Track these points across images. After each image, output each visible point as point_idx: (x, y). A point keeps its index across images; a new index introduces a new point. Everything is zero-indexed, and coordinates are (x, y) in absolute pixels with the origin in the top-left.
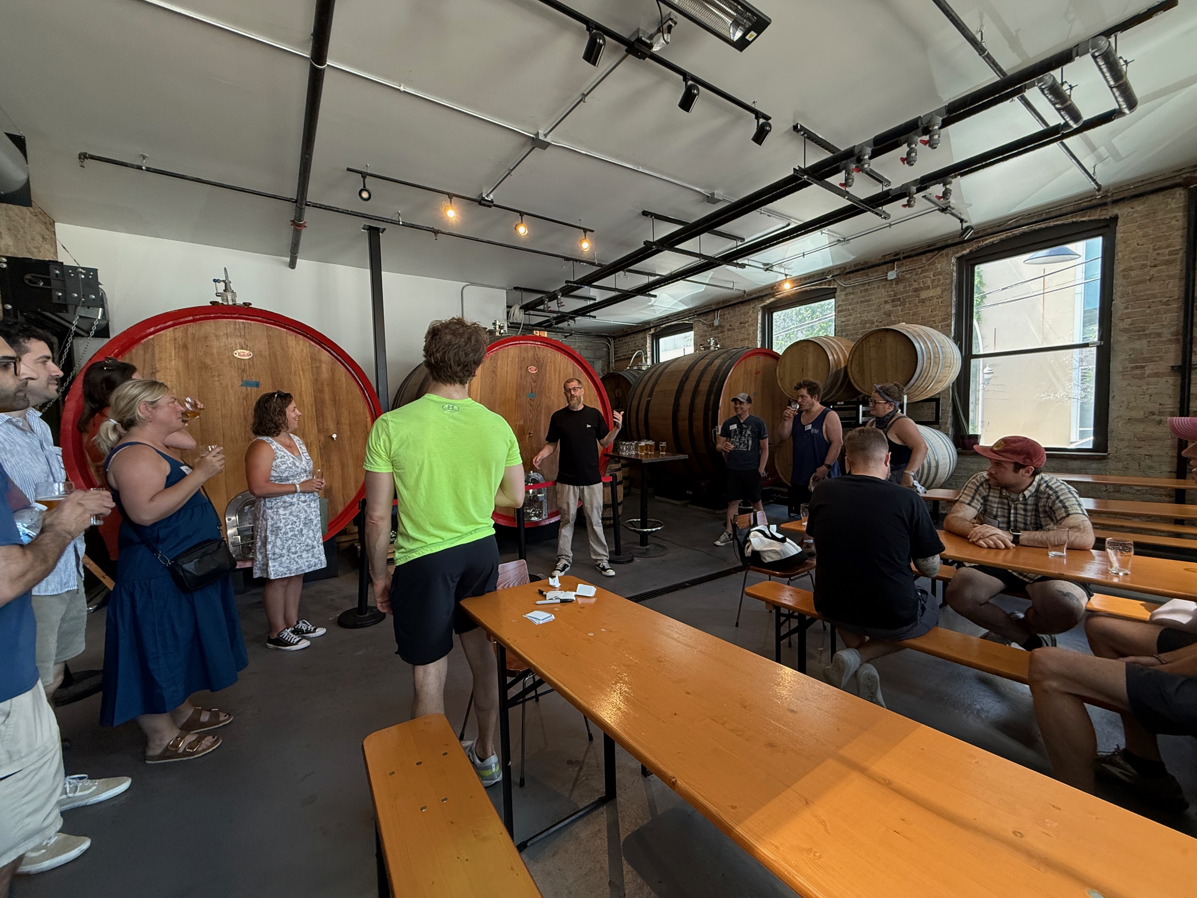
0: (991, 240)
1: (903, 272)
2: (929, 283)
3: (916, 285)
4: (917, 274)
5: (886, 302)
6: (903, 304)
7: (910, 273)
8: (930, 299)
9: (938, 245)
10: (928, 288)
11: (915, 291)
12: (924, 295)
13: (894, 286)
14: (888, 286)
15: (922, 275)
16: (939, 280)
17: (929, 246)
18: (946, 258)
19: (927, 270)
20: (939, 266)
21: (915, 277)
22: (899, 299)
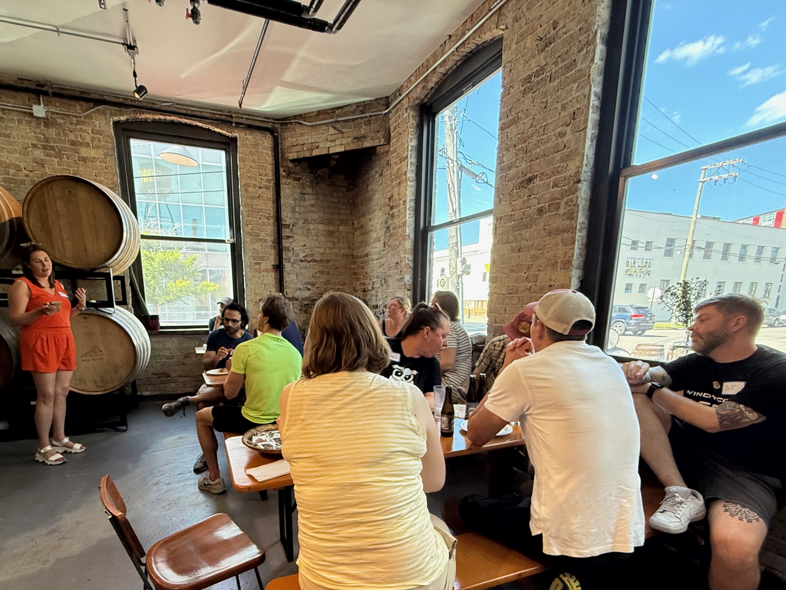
0: (148, 116)
1: (53, 113)
2: (88, 140)
3: (72, 137)
4: (72, 124)
5: (34, 146)
6: (59, 155)
7: (63, 119)
8: (94, 159)
9: (92, 96)
10: (88, 145)
11: (72, 145)
12: (84, 152)
13: (42, 127)
14: (33, 124)
15: (78, 127)
16: (99, 140)
17: (82, 92)
18: (103, 117)
19: (84, 123)
20: (97, 123)
21: (72, 127)
22: (52, 148)
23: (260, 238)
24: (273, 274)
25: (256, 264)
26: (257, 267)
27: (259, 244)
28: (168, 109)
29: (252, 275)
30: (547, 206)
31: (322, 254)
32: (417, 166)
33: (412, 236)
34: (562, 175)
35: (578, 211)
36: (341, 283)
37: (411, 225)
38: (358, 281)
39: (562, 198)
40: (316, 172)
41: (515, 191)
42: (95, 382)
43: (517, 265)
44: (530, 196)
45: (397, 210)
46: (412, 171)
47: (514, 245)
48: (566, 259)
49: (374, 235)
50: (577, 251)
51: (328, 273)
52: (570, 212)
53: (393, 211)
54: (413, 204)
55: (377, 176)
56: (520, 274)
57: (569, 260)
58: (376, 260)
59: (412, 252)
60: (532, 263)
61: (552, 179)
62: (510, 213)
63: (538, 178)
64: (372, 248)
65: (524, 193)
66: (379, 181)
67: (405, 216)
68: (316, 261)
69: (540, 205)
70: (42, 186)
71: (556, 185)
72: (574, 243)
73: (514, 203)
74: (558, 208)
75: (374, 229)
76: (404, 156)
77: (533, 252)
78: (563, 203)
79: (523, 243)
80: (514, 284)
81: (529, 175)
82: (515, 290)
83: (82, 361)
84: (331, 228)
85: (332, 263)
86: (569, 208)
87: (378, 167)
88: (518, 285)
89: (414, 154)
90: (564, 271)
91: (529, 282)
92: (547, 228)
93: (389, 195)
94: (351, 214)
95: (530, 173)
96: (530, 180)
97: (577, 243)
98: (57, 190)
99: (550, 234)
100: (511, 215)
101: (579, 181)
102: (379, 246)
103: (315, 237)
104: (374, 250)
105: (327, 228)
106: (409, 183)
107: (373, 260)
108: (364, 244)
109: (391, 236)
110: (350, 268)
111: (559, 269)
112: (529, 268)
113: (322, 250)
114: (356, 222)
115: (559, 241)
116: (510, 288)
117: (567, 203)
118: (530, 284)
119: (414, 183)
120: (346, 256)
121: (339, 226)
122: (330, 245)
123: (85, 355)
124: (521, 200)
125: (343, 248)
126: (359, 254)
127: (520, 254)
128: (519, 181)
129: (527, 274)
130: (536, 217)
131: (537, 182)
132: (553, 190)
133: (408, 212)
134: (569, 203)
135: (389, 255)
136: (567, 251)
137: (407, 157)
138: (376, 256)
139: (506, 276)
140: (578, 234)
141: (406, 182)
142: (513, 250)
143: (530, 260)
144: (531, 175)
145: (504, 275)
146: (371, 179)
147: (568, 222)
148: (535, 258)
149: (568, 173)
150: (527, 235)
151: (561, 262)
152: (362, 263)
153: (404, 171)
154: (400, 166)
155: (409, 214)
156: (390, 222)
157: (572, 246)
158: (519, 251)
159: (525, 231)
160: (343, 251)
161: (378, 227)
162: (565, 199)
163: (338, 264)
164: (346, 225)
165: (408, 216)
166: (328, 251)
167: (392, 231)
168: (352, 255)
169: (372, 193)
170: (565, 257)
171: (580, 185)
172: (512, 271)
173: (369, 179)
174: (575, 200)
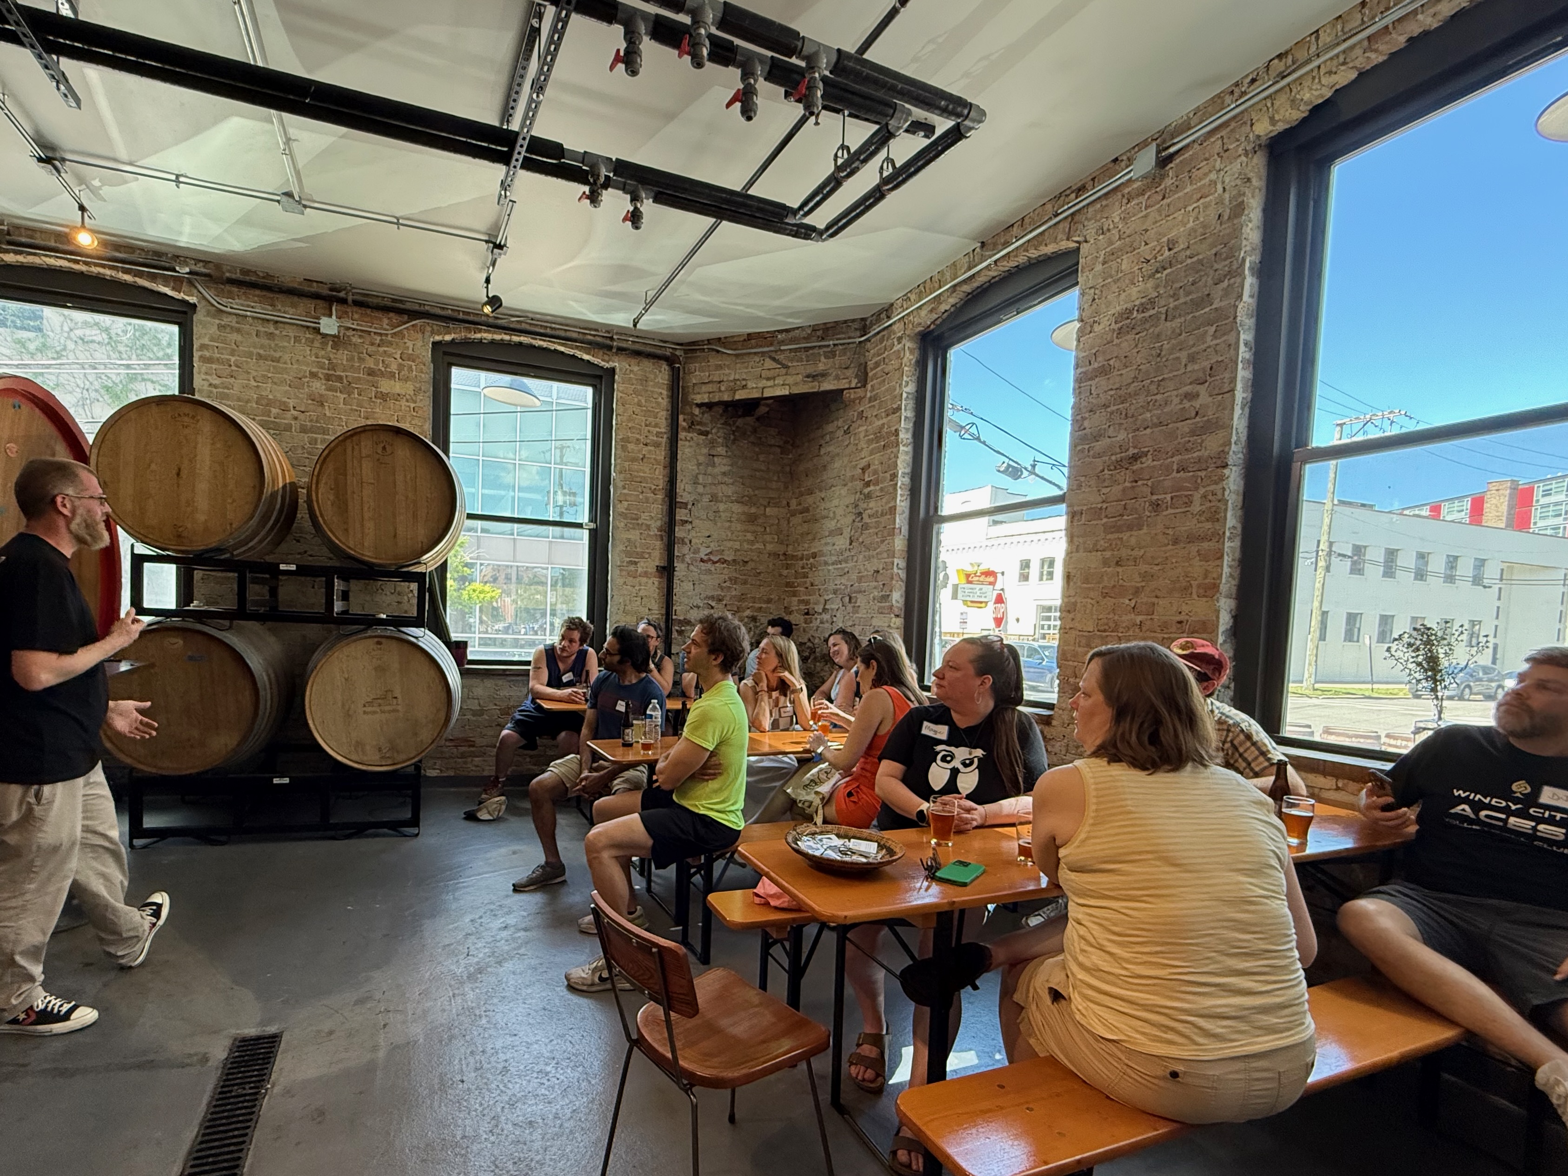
0: (485, 335)
1: (348, 329)
2: (394, 367)
3: (370, 363)
4: (372, 344)
5: (313, 375)
6: (347, 390)
7: (360, 337)
8: (398, 397)
9: (408, 306)
10: (392, 376)
11: (369, 375)
12: (385, 385)
13: (329, 348)
14: (317, 344)
15: (381, 349)
16: (410, 369)
17: (394, 300)
18: (420, 335)
19: (390, 344)
20: (410, 344)
21: (371, 349)
22: (340, 379)
23: (640, 522)
24: (656, 581)
25: (631, 563)
26: (632, 568)
27: (638, 532)
28: (518, 326)
29: (622, 581)
30: (1169, 499)
31: (737, 550)
32: (915, 423)
33: (905, 530)
34: (1195, 455)
35: (1226, 510)
36: (765, 598)
37: (903, 512)
38: (795, 596)
39: (1197, 489)
40: (734, 422)
41: (1106, 471)
42: (380, 750)
43: (1114, 586)
44: (1136, 482)
45: (878, 488)
46: (907, 430)
47: (1108, 554)
48: (1207, 581)
49: (831, 525)
50: (1226, 570)
51: (745, 582)
52: (1213, 510)
53: (869, 489)
54: (907, 480)
55: (840, 433)
56: (1122, 600)
57: (1215, 584)
58: (833, 564)
59: (905, 555)
60: (1143, 584)
61: (1176, 459)
62: (1099, 506)
63: (1149, 456)
64: (827, 544)
65: (1125, 477)
66: (842, 441)
67: (895, 498)
68: (725, 562)
69: (1155, 497)
70: (346, 438)
71: (1182, 469)
72: (1221, 557)
73: (1104, 491)
74: (1189, 503)
75: (831, 515)
76: (895, 406)
77: (1143, 567)
78: (1197, 496)
79: (1124, 553)
80: (1111, 616)
81: (1132, 451)
82: (1112, 625)
83: (365, 713)
84: (753, 510)
85: (751, 565)
86: (1208, 504)
87: (841, 420)
88: (1116, 618)
89: (911, 404)
90: (1205, 599)
91: (1139, 614)
92: (1170, 532)
93: (863, 463)
94: (786, 488)
95: (1135, 447)
96: (1135, 458)
97: (1226, 557)
98: (366, 445)
99: (1176, 542)
100: (1101, 509)
101: (1225, 466)
102: (841, 542)
103: (728, 524)
104: (829, 548)
105: (746, 509)
106: (902, 448)
107: (826, 563)
108: (810, 537)
109: (865, 527)
110: (781, 575)
111: (1195, 596)
112: (1137, 591)
113: (737, 545)
114: (793, 503)
115: (1194, 553)
116: (1100, 622)
117: (1204, 496)
118: (1139, 619)
119: (909, 449)
120: (776, 555)
121: (765, 507)
122: (750, 536)
123: (370, 703)
124: (1120, 487)
125: (771, 543)
126: (799, 553)
127: (1120, 569)
128: (1113, 458)
129: (1133, 602)
130: (1147, 513)
131: (1148, 462)
132: (1179, 475)
133: (899, 492)
134: (1210, 497)
135: (861, 557)
136: (1209, 568)
137: (899, 409)
138: (834, 558)
139: (1093, 602)
140: (1227, 544)
141: (898, 445)
142: (1106, 563)
143: (1139, 580)
144: (1136, 451)
145: (1089, 601)
146: (828, 438)
147: (1208, 525)
148: (1146, 576)
149: (1205, 453)
150: (1133, 541)
151: (1199, 586)
152: (803, 568)
153: (893, 429)
154: (885, 421)
155: (902, 495)
156: (862, 505)
157: (1218, 562)
158: (1118, 564)
159: (1128, 534)
160: (770, 547)
161: (840, 511)
162: (1202, 491)
163: (761, 568)
164: (777, 505)
165: (899, 498)
166: (746, 546)
167: (866, 519)
168: (785, 554)
169: (827, 458)
170: (1206, 577)
171: (1226, 472)
172: (1105, 595)
173: (822, 437)
174: (1219, 493)
